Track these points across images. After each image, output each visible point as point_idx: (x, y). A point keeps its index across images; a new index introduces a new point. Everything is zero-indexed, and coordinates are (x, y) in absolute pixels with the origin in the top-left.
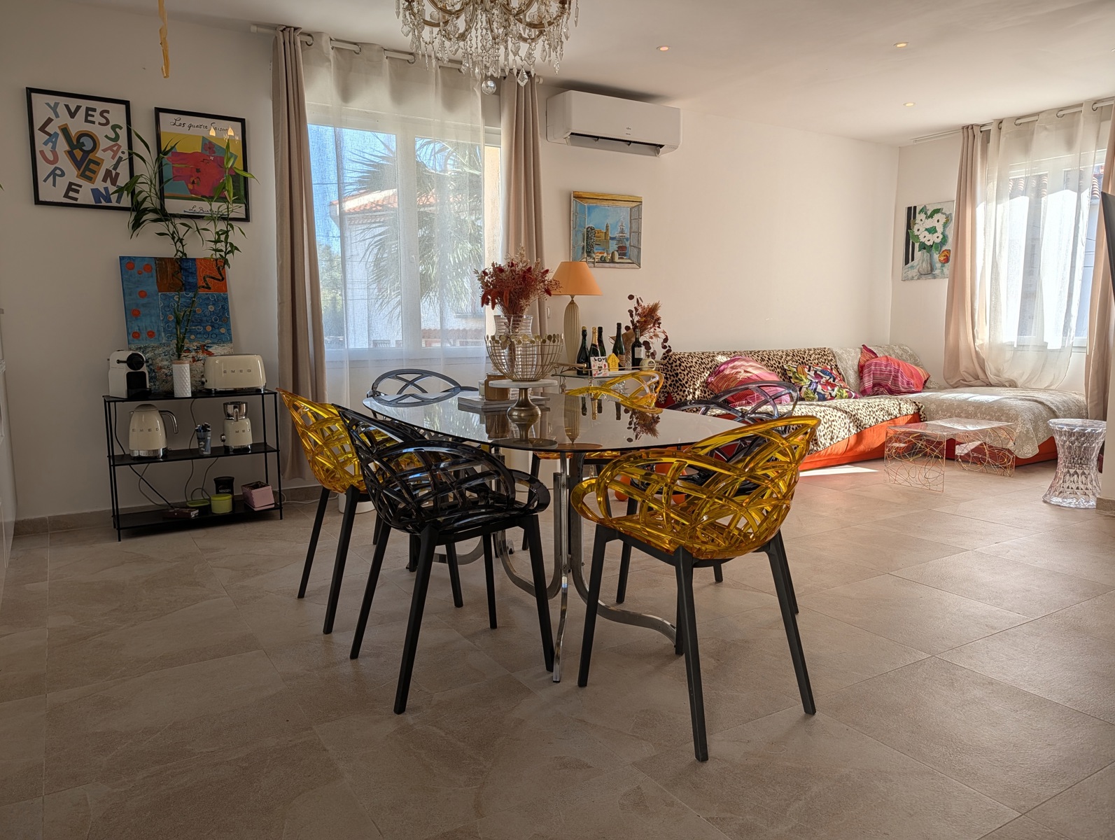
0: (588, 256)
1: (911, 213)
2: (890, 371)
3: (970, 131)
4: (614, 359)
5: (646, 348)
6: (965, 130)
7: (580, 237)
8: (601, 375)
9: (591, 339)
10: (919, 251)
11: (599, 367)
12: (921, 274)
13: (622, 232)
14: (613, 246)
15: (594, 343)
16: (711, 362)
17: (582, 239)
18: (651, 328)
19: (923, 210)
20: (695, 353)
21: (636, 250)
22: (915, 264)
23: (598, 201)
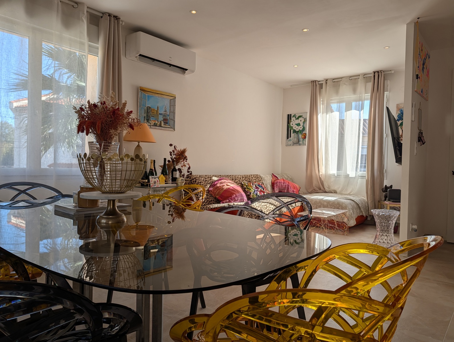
0: (147, 122)
1: (289, 117)
2: (286, 186)
3: (314, 83)
4: (163, 178)
5: (179, 172)
6: (312, 83)
7: (143, 111)
8: (155, 187)
9: (149, 166)
10: (293, 133)
11: (154, 182)
12: (294, 143)
13: (165, 111)
14: (161, 118)
15: (151, 168)
16: (210, 180)
17: (144, 113)
18: (182, 162)
19: (294, 116)
20: (202, 175)
21: (172, 122)
22: (292, 139)
23: (153, 94)
